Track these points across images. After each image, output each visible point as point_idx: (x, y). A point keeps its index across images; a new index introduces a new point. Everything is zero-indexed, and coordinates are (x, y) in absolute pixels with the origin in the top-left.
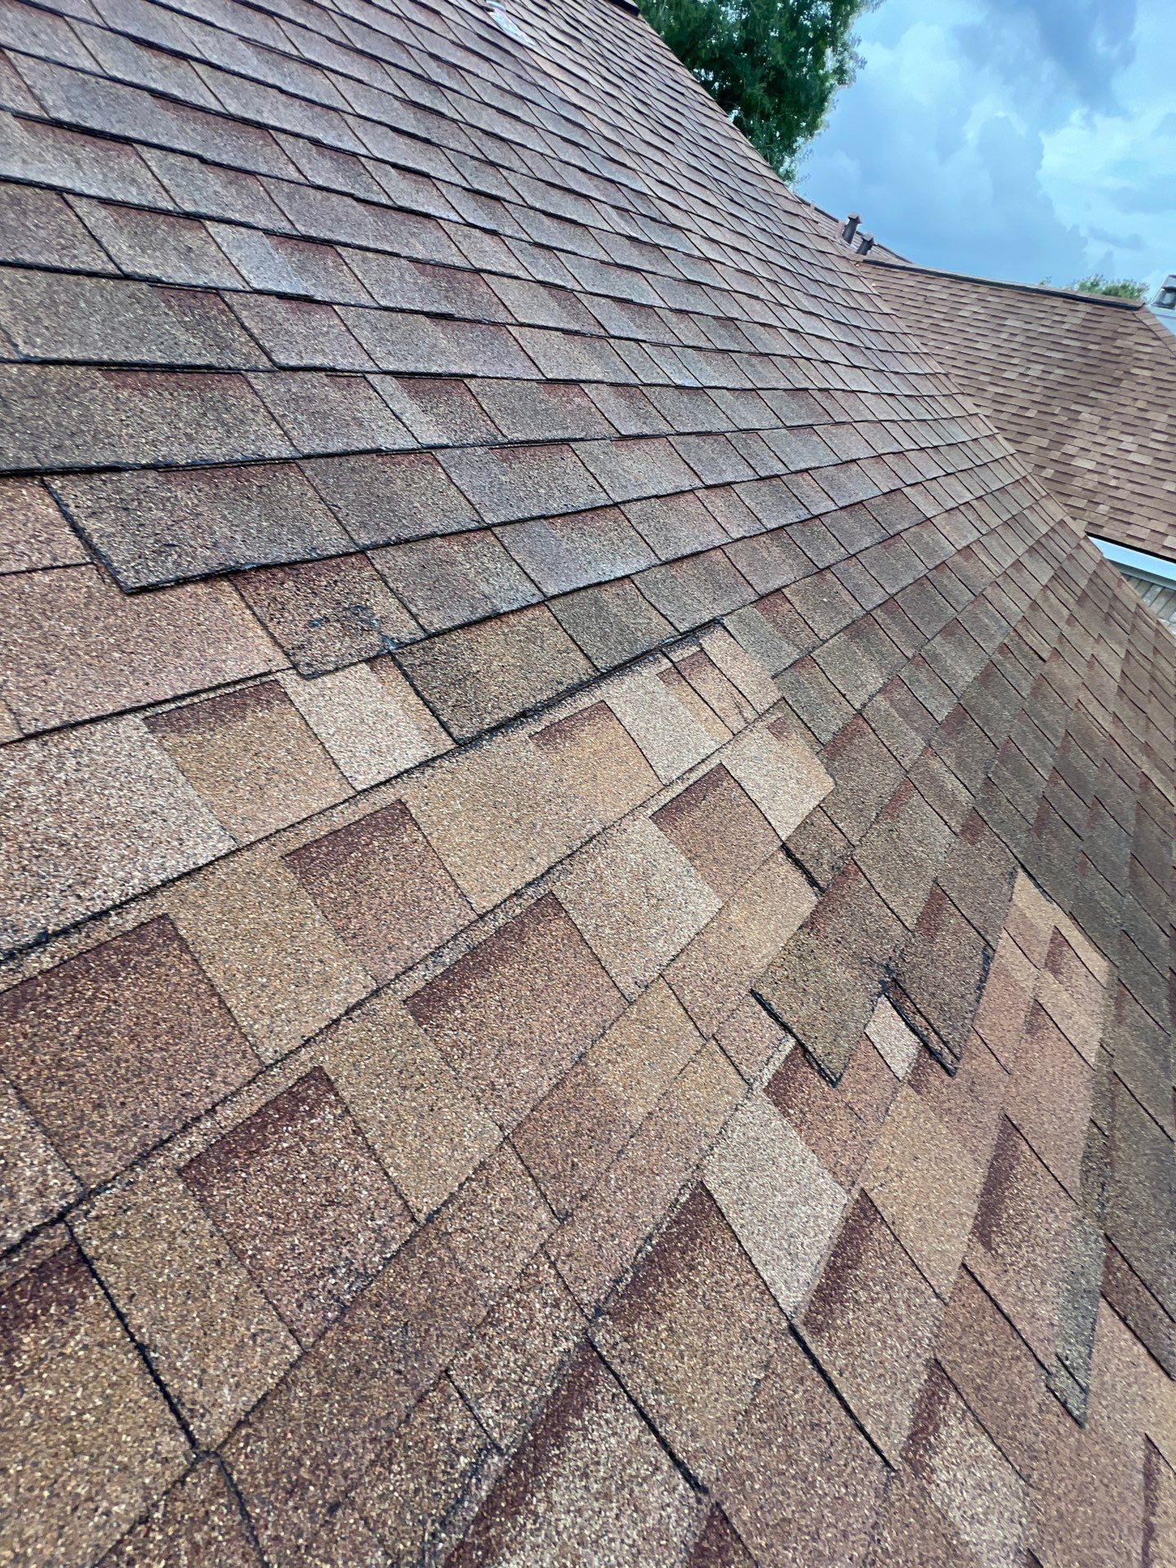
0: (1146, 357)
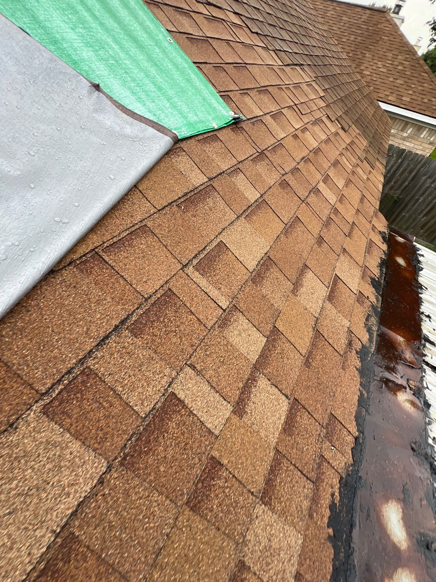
0: (387, 32)
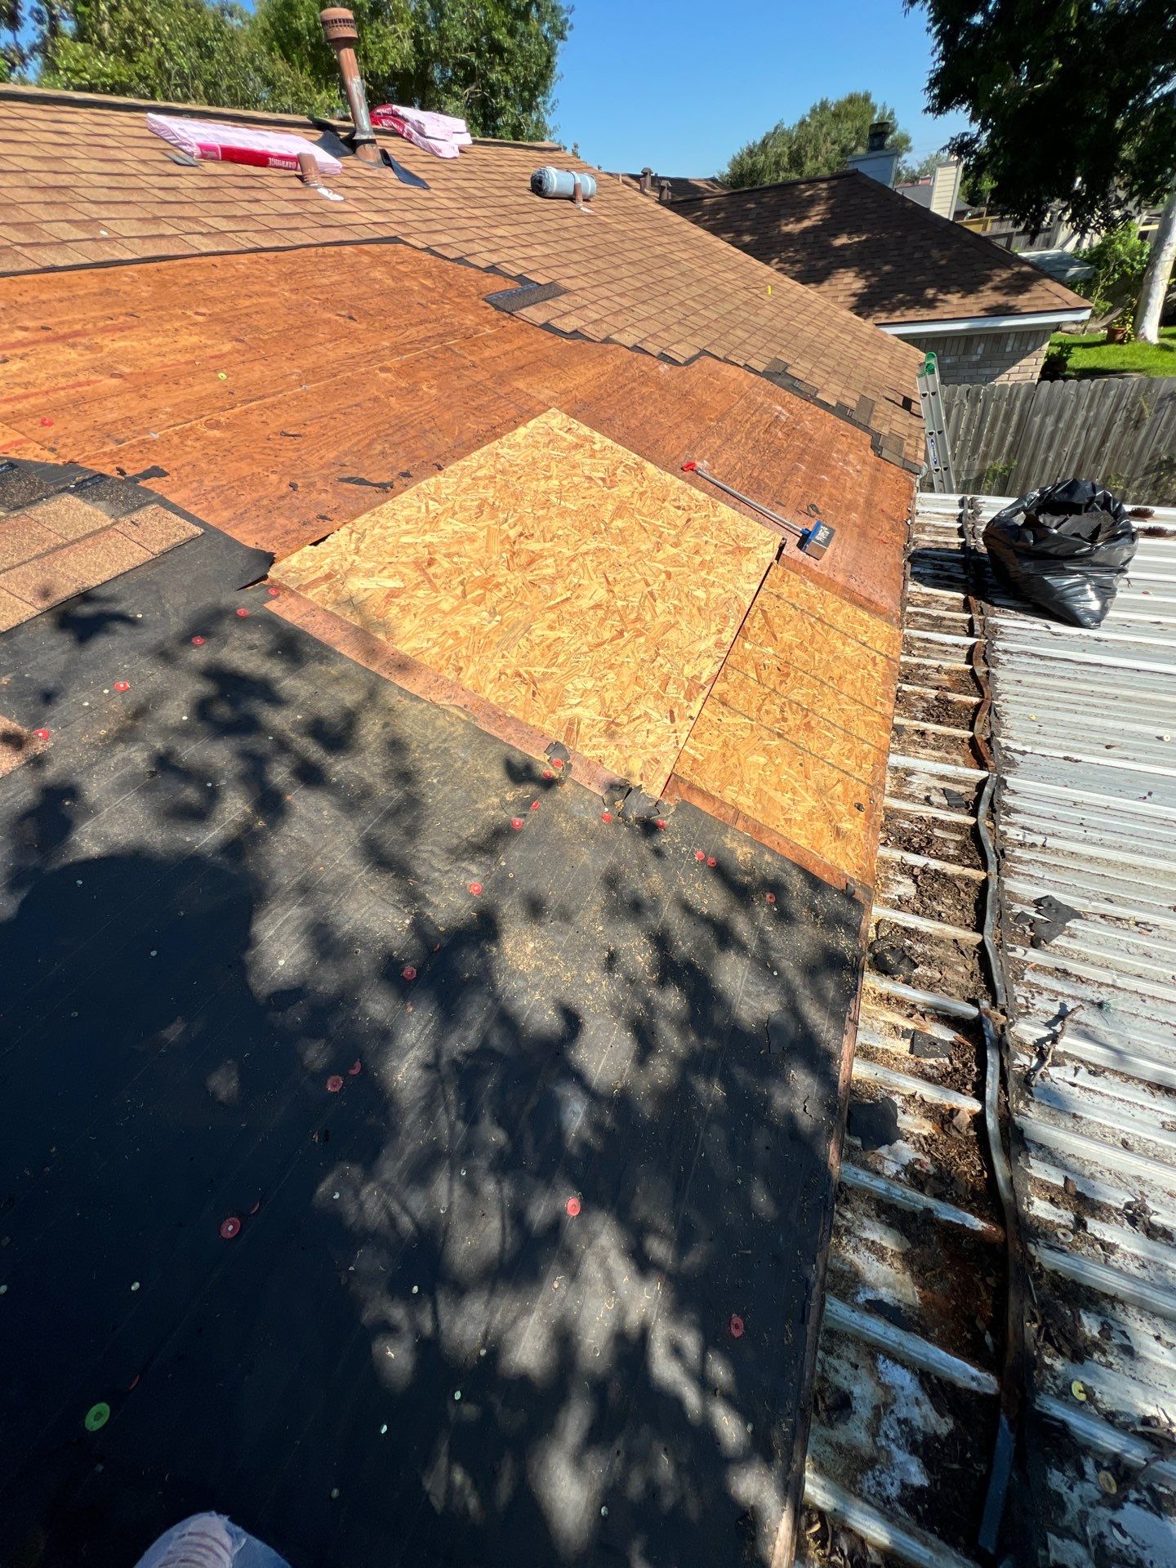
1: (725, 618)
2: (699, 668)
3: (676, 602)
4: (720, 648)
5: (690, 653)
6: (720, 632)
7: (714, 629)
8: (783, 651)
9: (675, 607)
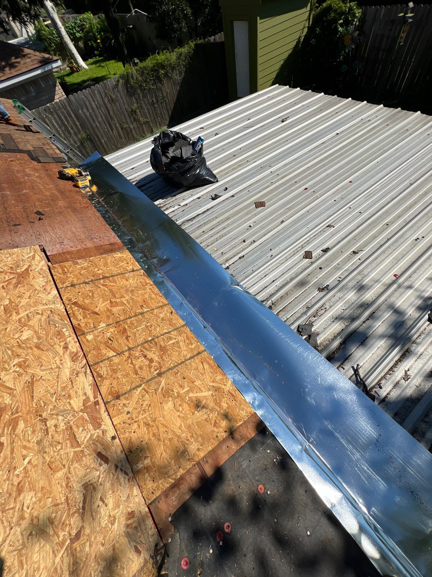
1: (59, 334)
2: (80, 392)
3: (16, 361)
4: (77, 359)
5: (63, 389)
6: (66, 348)
7: (61, 350)
8: (108, 317)
9: (19, 365)
